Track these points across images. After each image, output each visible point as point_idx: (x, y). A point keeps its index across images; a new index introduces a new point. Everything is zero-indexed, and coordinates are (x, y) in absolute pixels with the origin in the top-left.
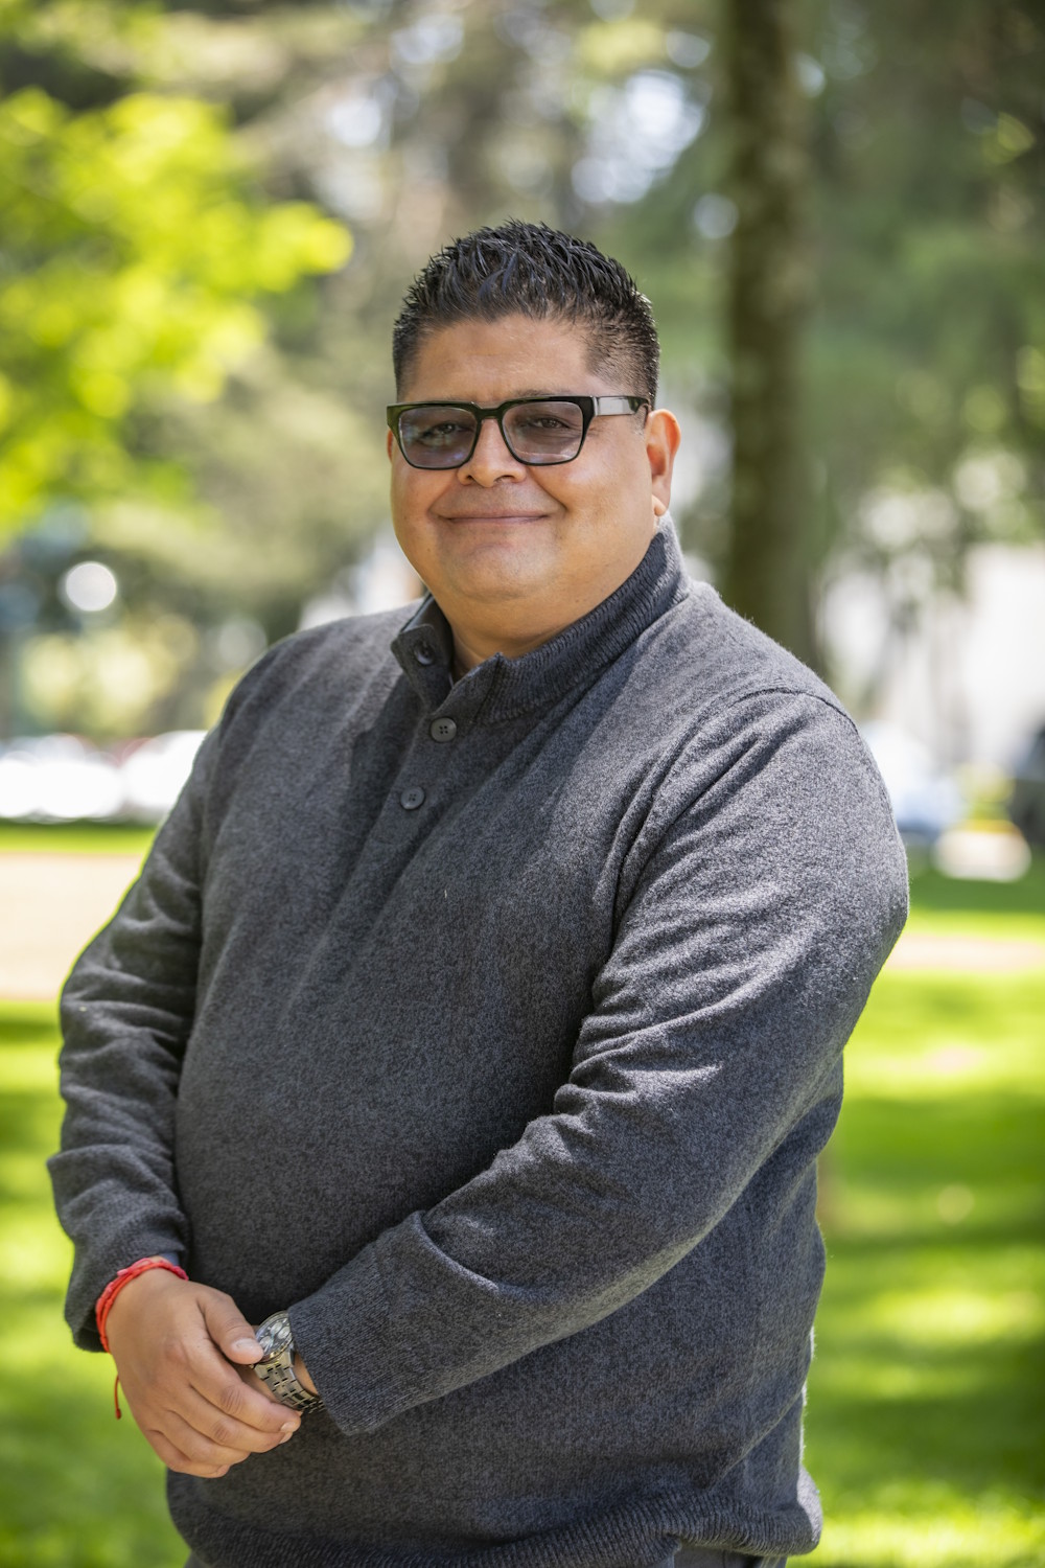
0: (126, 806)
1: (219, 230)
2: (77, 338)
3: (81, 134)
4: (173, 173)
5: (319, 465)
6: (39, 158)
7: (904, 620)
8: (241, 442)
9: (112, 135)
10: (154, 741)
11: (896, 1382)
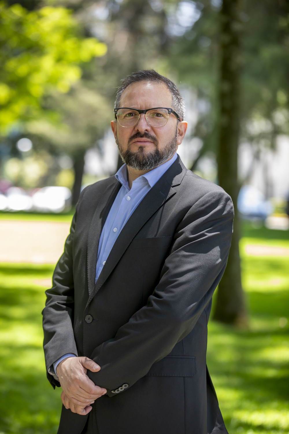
0: (33, 207)
1: (70, 44)
2: (29, 74)
3: (31, 17)
4: (57, 28)
5: (92, 111)
6: (19, 24)
7: (257, 156)
8: (70, 104)
9: (40, 17)
10: (41, 189)
11: (271, 373)
